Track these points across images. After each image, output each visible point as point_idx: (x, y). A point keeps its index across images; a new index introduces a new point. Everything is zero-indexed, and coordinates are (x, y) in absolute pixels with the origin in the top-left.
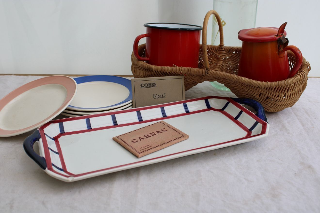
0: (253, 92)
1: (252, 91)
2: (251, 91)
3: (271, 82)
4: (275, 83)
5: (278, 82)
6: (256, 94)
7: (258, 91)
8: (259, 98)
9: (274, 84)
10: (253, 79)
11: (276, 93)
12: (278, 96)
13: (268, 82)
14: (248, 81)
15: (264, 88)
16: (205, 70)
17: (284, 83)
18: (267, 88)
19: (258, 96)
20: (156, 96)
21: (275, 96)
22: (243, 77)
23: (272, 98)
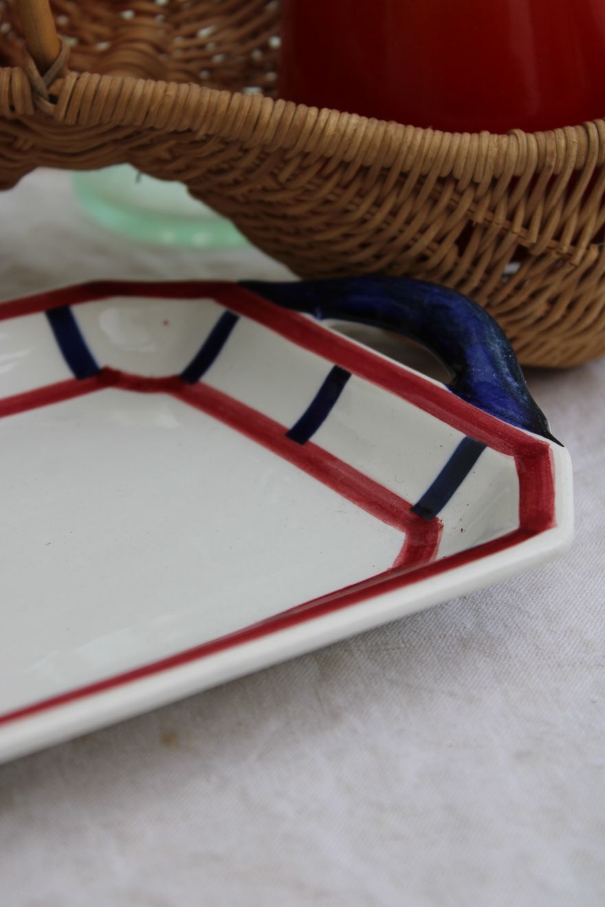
0: (408, 222)
1: (403, 214)
2: (394, 213)
3: (541, 135)
4: (572, 135)
5: (591, 125)
7: (450, 210)
8: (456, 264)
9: (563, 143)
10: (405, 120)
11: (585, 217)
14: (370, 135)
15: (495, 182)
16: (25, 71)
18: (515, 181)
19: (448, 248)
21: (575, 242)
22: (325, 111)
23: (554, 256)
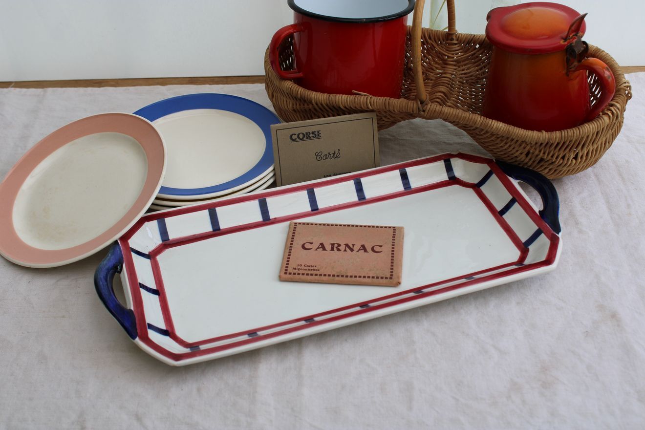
0: (513, 149)
1: (512, 147)
2: (510, 146)
3: (549, 133)
4: (558, 133)
5: (563, 131)
6: (519, 152)
7: (524, 148)
8: (525, 160)
9: (555, 137)
10: (514, 125)
11: (559, 153)
12: (563, 158)
13: (544, 132)
14: (505, 129)
15: (536, 143)
16: (417, 103)
17: (575, 134)
18: (542, 144)
19: (523, 156)
20: (322, 156)
21: (557, 158)
22: (494, 121)
23: (550, 162)
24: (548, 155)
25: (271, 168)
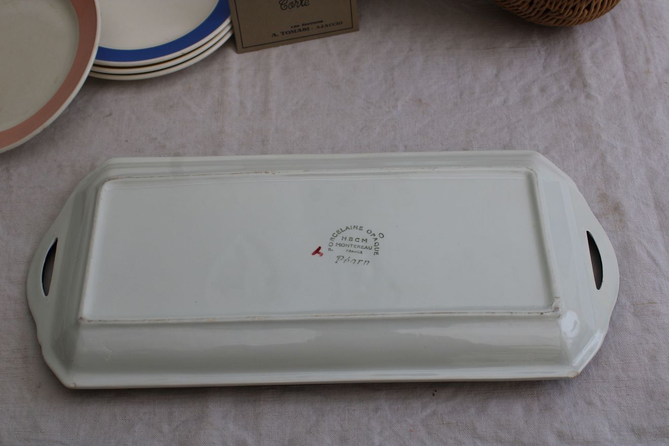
20: (287, 4)
23: (558, 13)
24: (555, 5)
25: (227, 21)
